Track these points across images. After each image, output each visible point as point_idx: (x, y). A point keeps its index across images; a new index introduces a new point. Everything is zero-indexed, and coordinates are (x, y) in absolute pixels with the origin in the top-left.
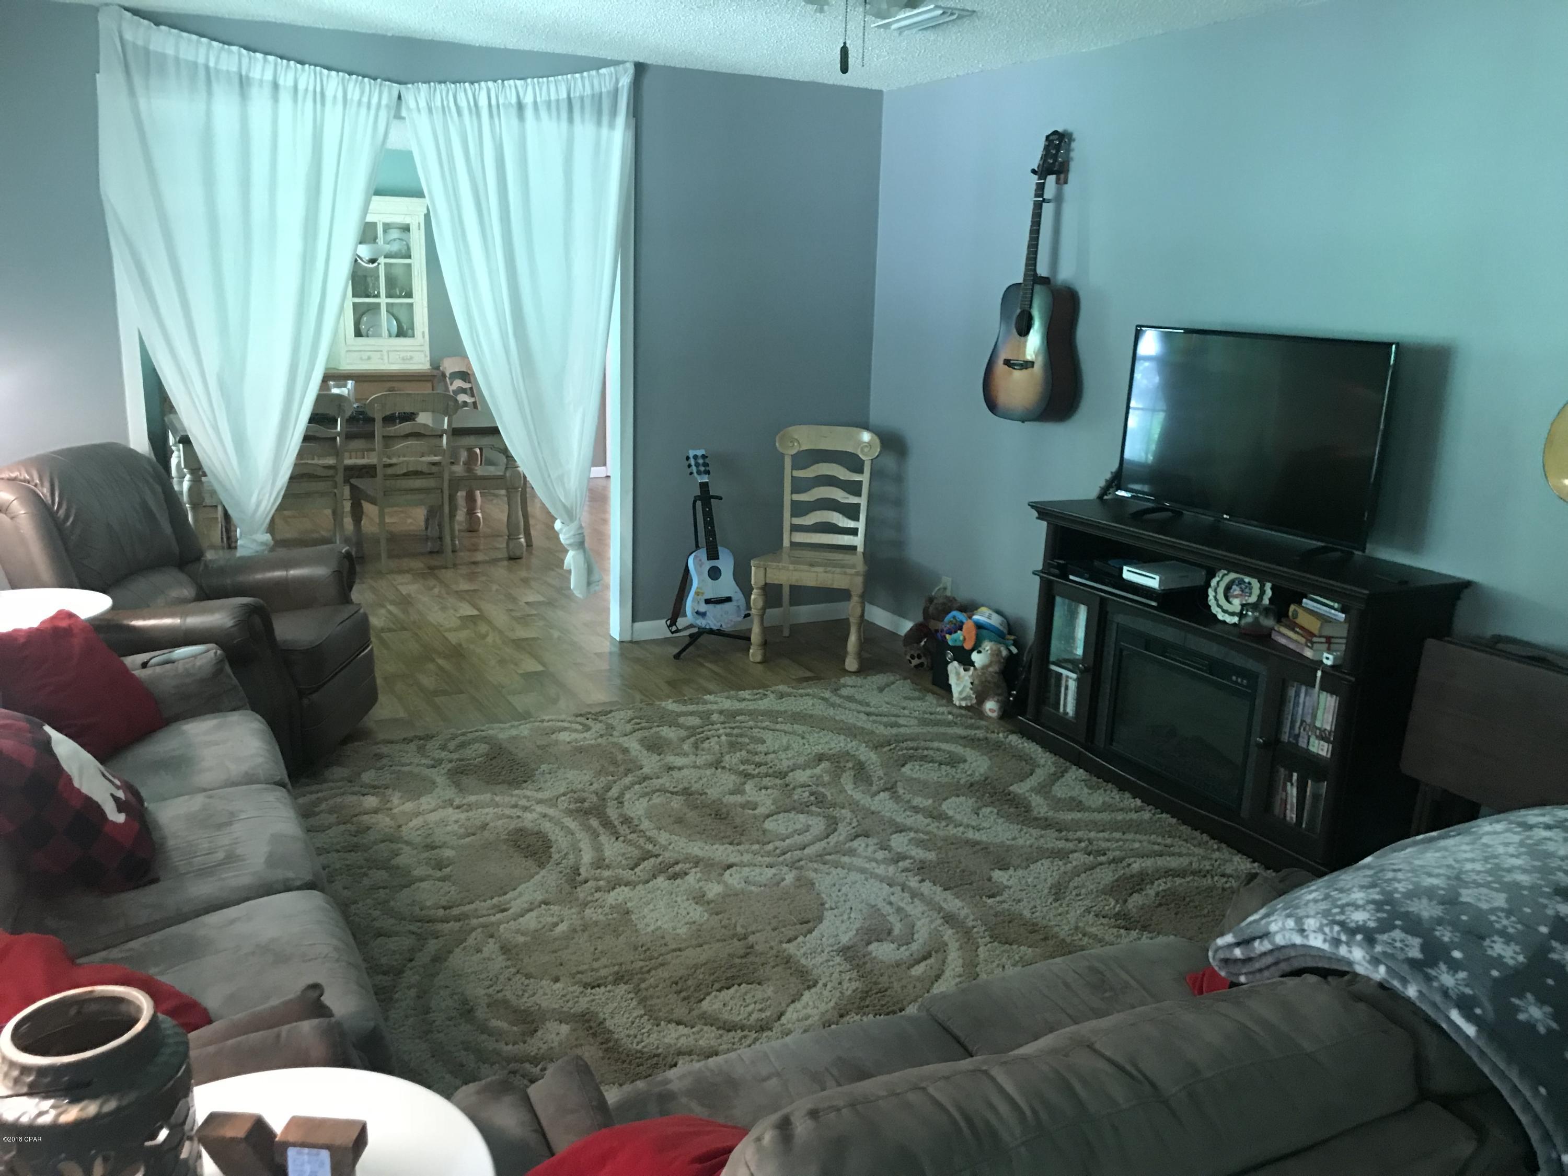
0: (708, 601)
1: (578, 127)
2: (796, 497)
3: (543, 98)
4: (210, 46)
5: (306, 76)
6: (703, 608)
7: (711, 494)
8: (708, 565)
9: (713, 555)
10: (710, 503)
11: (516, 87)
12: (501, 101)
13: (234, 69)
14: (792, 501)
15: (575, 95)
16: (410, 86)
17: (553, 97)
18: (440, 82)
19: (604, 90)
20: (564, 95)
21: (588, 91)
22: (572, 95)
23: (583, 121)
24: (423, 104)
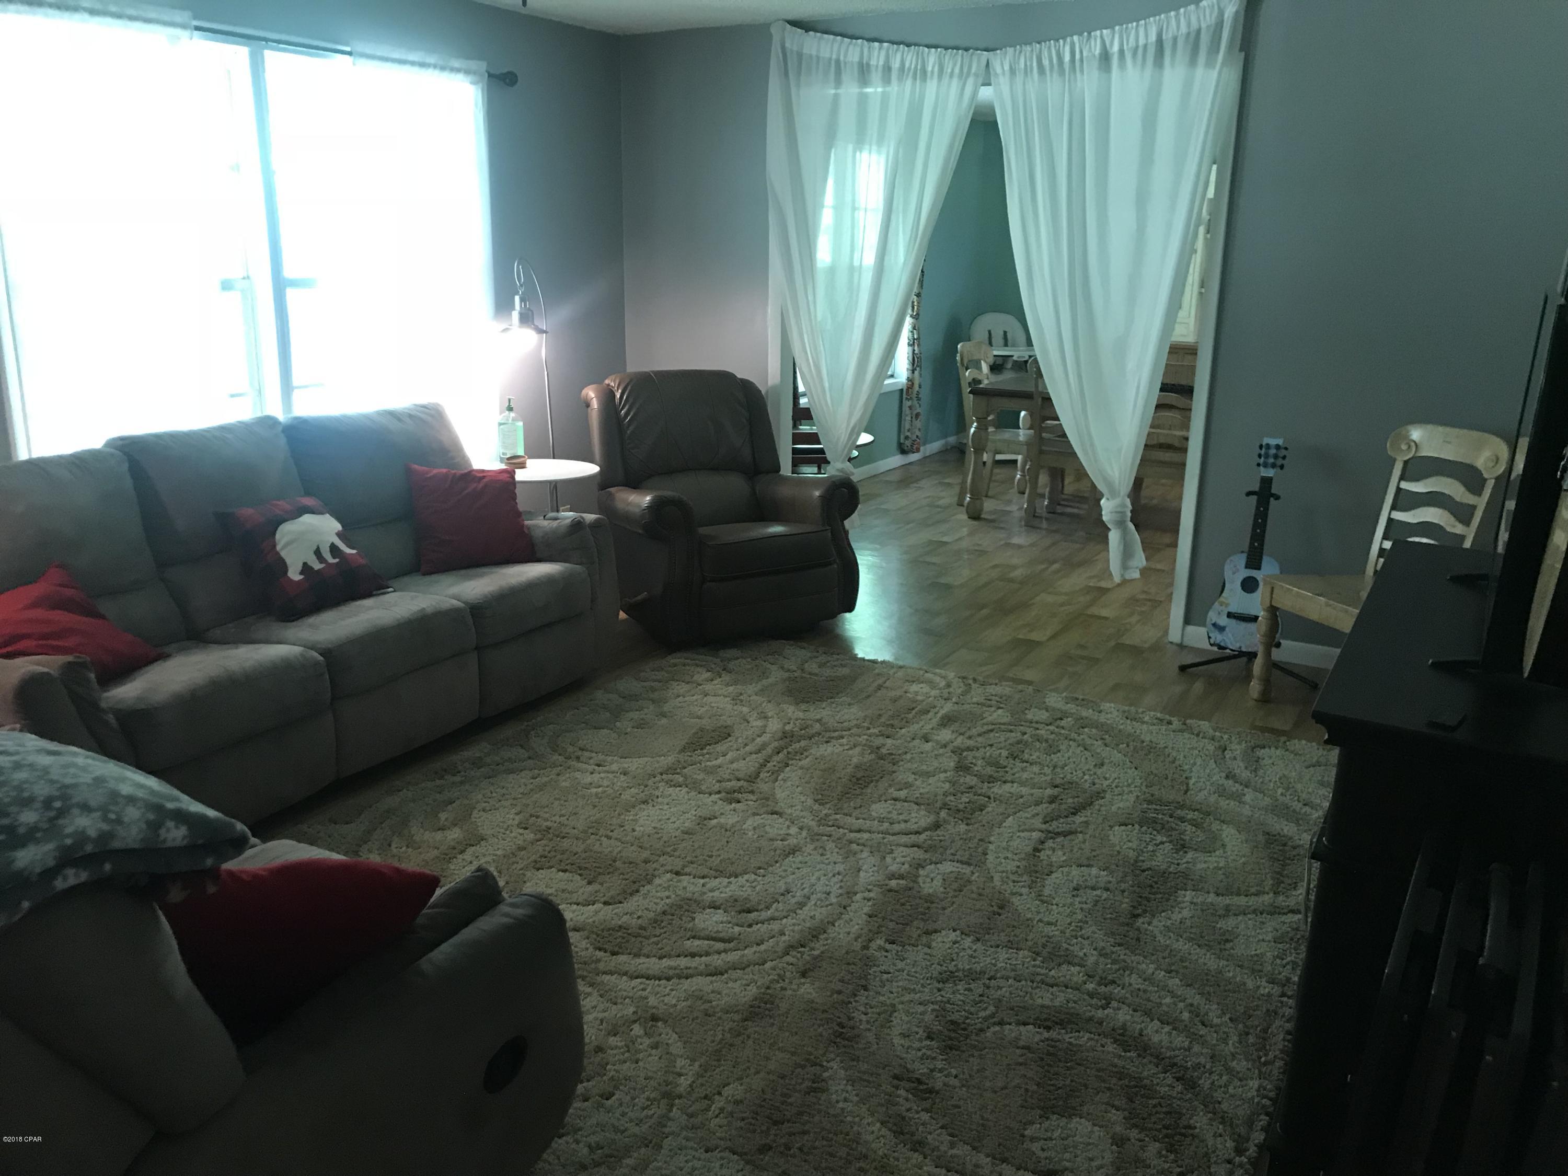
0: (1230, 615)
1: (1167, 71)
2: (1398, 516)
3: (1130, 45)
4: (842, 42)
5: (909, 56)
6: (1223, 621)
7: (1273, 491)
8: (1245, 573)
9: (1254, 562)
10: (1268, 503)
11: (1102, 37)
12: (1085, 54)
13: (856, 59)
14: (1390, 521)
15: (1167, 37)
16: (998, 52)
17: (1142, 42)
18: (1026, 44)
19: (1203, 26)
20: (1153, 38)
21: (1184, 29)
22: (1164, 37)
23: (1173, 65)
24: (1007, 67)
